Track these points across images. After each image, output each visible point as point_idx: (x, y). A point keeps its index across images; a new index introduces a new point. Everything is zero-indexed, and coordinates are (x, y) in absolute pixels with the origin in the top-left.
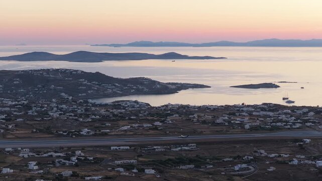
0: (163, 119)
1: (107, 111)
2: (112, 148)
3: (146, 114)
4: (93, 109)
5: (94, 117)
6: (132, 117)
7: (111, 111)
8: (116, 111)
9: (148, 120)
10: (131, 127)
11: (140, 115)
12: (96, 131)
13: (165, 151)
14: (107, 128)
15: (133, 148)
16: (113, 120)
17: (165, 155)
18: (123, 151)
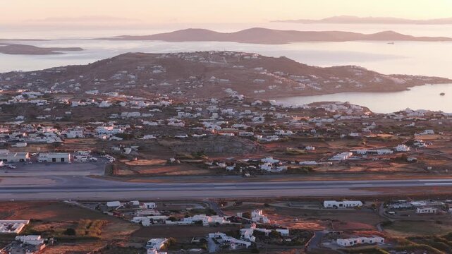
0: (408, 138)
1: (303, 120)
2: (326, 203)
3: (372, 127)
4: (279, 115)
5: (282, 132)
6: (352, 135)
7: (310, 120)
8: (319, 122)
9: (382, 140)
10: (355, 154)
11: (365, 130)
12: (289, 163)
13: (438, 214)
14: (309, 155)
15: (369, 204)
16: (319, 140)
17: (439, 223)
18: (349, 211)
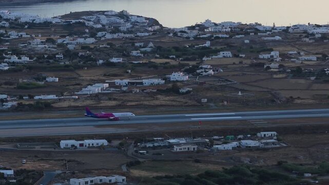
0: (192, 63)
1: (50, 41)
2: (63, 143)
3: (148, 49)
4: (13, 34)
5: (15, 59)
6: (114, 60)
7: (60, 41)
8: (72, 42)
10: (112, 85)
11: (134, 53)
12: (21, 98)
13: (198, 152)
14: (50, 87)
16: (66, 68)
17: (197, 161)
18: (92, 151)
